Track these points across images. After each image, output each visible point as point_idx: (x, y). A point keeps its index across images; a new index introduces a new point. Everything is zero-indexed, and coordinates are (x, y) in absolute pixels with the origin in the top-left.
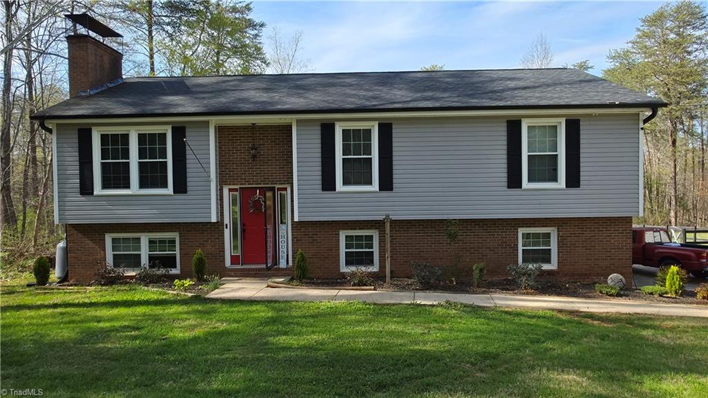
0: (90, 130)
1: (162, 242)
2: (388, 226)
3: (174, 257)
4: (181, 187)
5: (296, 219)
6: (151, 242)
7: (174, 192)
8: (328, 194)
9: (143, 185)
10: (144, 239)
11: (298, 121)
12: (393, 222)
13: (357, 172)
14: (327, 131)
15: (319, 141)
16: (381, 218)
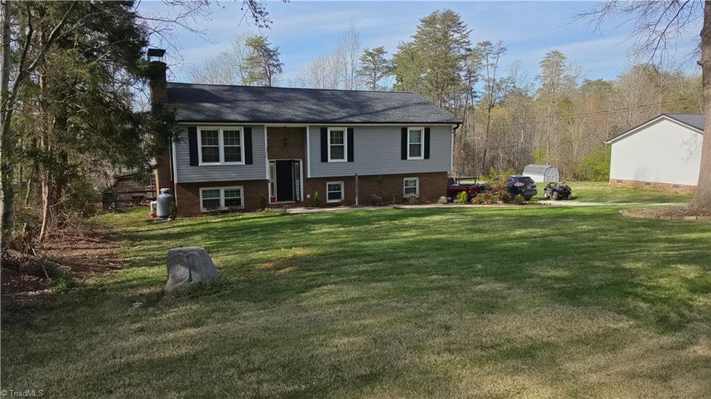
0: (196, 129)
1: (232, 191)
2: (357, 178)
3: (240, 200)
4: (249, 160)
5: (309, 177)
6: (226, 192)
7: (246, 163)
8: (324, 164)
9: (226, 160)
10: (222, 190)
11: (310, 126)
12: (359, 177)
13: (338, 153)
14: (324, 131)
15: (320, 137)
16: (353, 175)
